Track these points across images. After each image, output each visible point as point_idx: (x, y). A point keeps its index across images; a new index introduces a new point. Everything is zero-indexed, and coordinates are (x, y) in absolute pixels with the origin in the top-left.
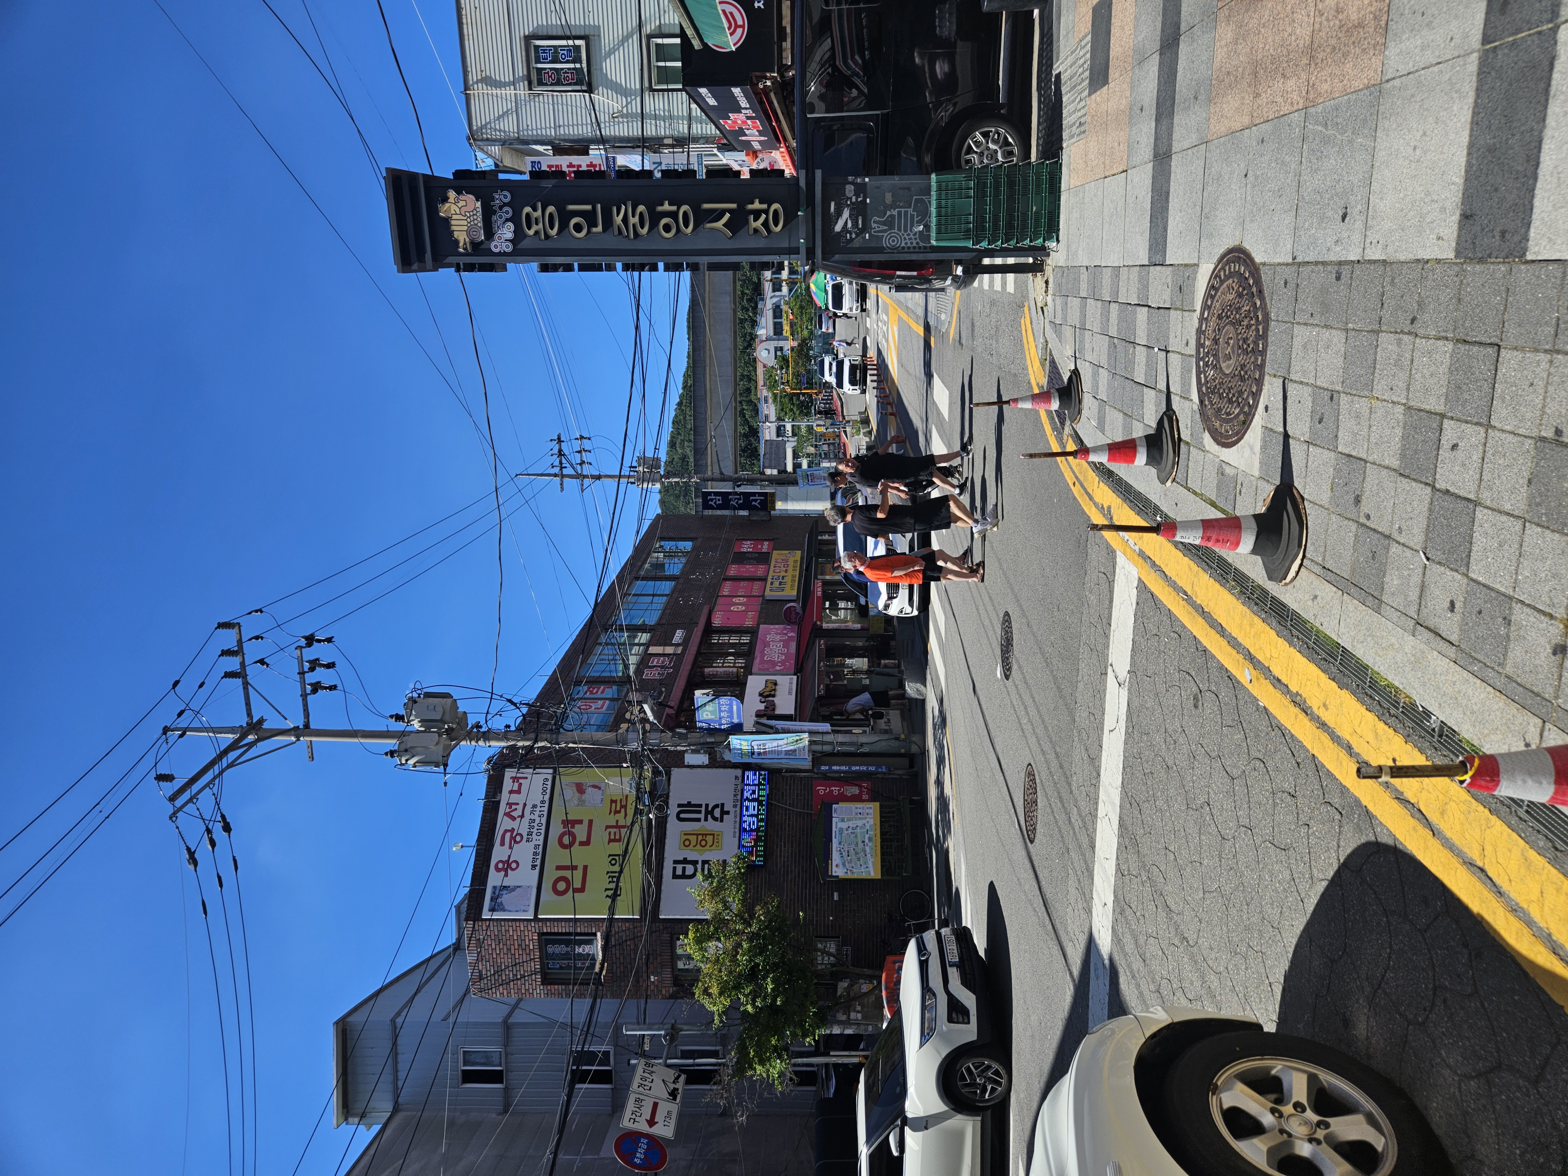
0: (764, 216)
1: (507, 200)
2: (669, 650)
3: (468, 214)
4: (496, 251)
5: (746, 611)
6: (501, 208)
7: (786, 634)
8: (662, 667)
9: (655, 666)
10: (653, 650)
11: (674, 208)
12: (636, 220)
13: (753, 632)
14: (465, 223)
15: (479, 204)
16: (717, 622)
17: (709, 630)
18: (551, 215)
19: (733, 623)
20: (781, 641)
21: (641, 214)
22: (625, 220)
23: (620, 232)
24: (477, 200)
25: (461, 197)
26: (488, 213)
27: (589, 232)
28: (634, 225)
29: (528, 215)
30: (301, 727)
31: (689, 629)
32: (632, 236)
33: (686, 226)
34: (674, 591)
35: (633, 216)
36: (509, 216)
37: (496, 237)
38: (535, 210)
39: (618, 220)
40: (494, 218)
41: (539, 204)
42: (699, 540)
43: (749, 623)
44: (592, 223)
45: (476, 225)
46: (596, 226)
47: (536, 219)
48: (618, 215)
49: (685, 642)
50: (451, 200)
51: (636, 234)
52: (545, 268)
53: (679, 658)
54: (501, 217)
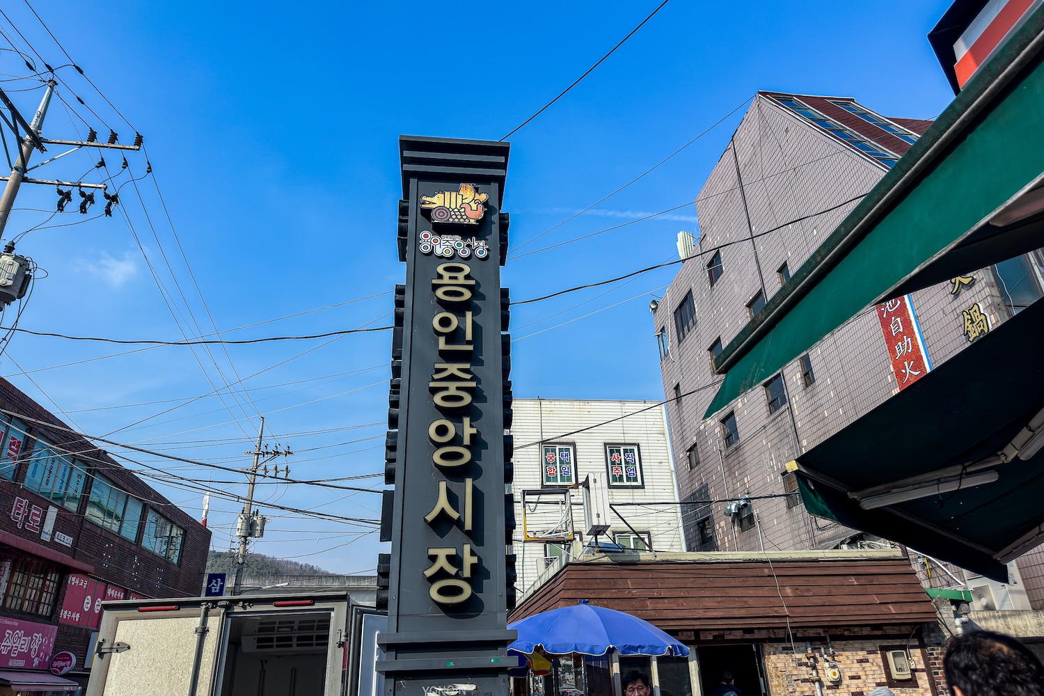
0: (452, 570)
1: (477, 253)
2: (49, 526)
3: (463, 210)
4: (422, 235)
5: (81, 610)
6: (469, 246)
7: (38, 656)
8: (27, 518)
9: (30, 511)
10: (52, 512)
11: (467, 441)
12: (452, 391)
13: (52, 618)
14: (453, 206)
15: (473, 222)
16: (73, 580)
17: (64, 571)
18: (460, 294)
19: (69, 596)
20: (30, 650)
21: (460, 398)
22: (452, 378)
23: (439, 371)
24: (477, 221)
25: (481, 207)
26: (465, 231)
27: (439, 334)
28: (446, 389)
29: (461, 270)
30: (26, 175)
31: (73, 551)
32: (432, 384)
33: (444, 457)
34: (125, 540)
35: (458, 388)
36: (460, 252)
37: (437, 237)
38: (467, 277)
39: (453, 368)
40: (458, 238)
41: (473, 282)
42: (177, 569)
43: (65, 614)
44: (451, 338)
45: (451, 217)
46: (447, 342)
47: (456, 278)
48: (459, 369)
49: (53, 544)
50: (477, 196)
51: (434, 391)
52: (400, 291)
53: (36, 538)
54: (459, 245)
